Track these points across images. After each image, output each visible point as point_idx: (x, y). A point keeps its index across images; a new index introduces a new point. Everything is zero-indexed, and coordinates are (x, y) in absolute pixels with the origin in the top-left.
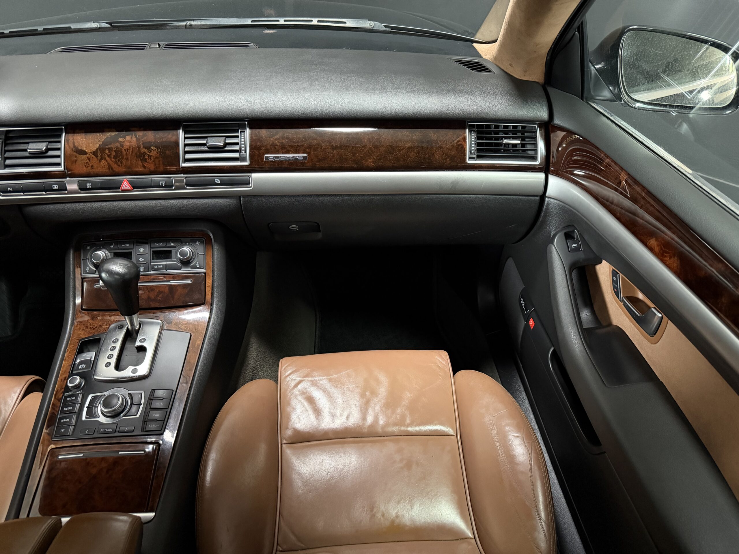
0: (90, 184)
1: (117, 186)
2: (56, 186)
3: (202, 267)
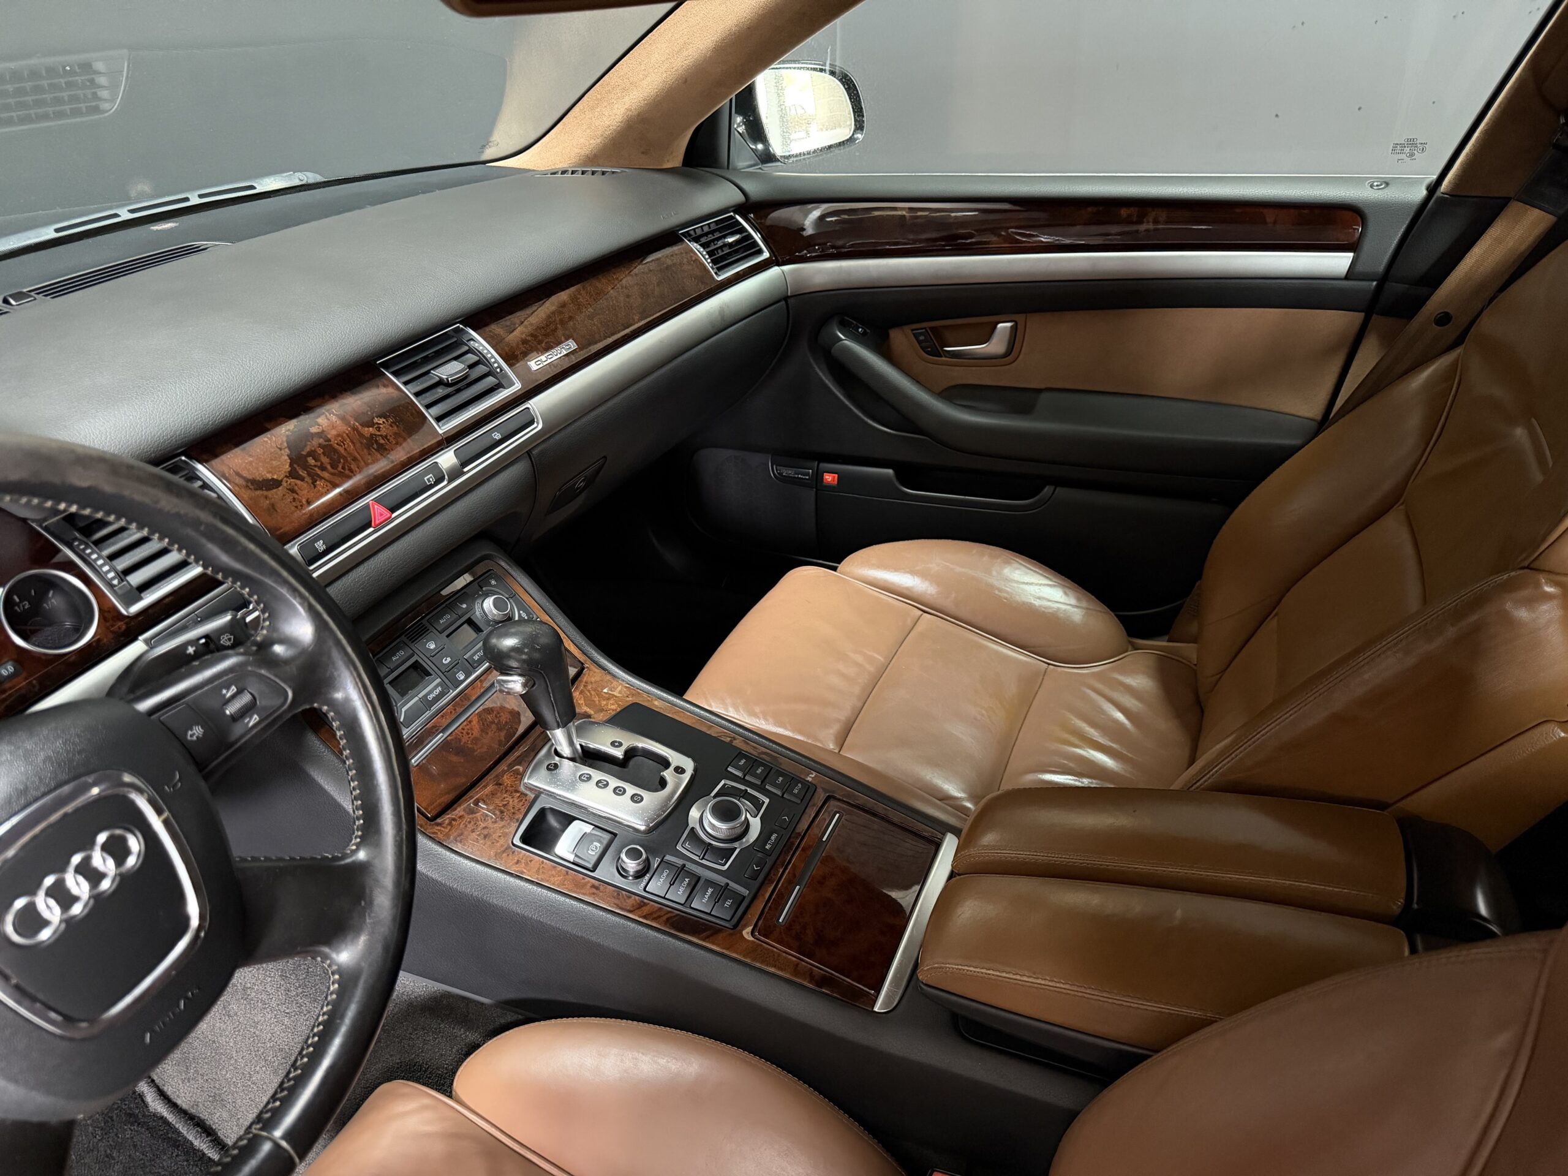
0: (321, 542)
1: (364, 523)
3: (531, 616)
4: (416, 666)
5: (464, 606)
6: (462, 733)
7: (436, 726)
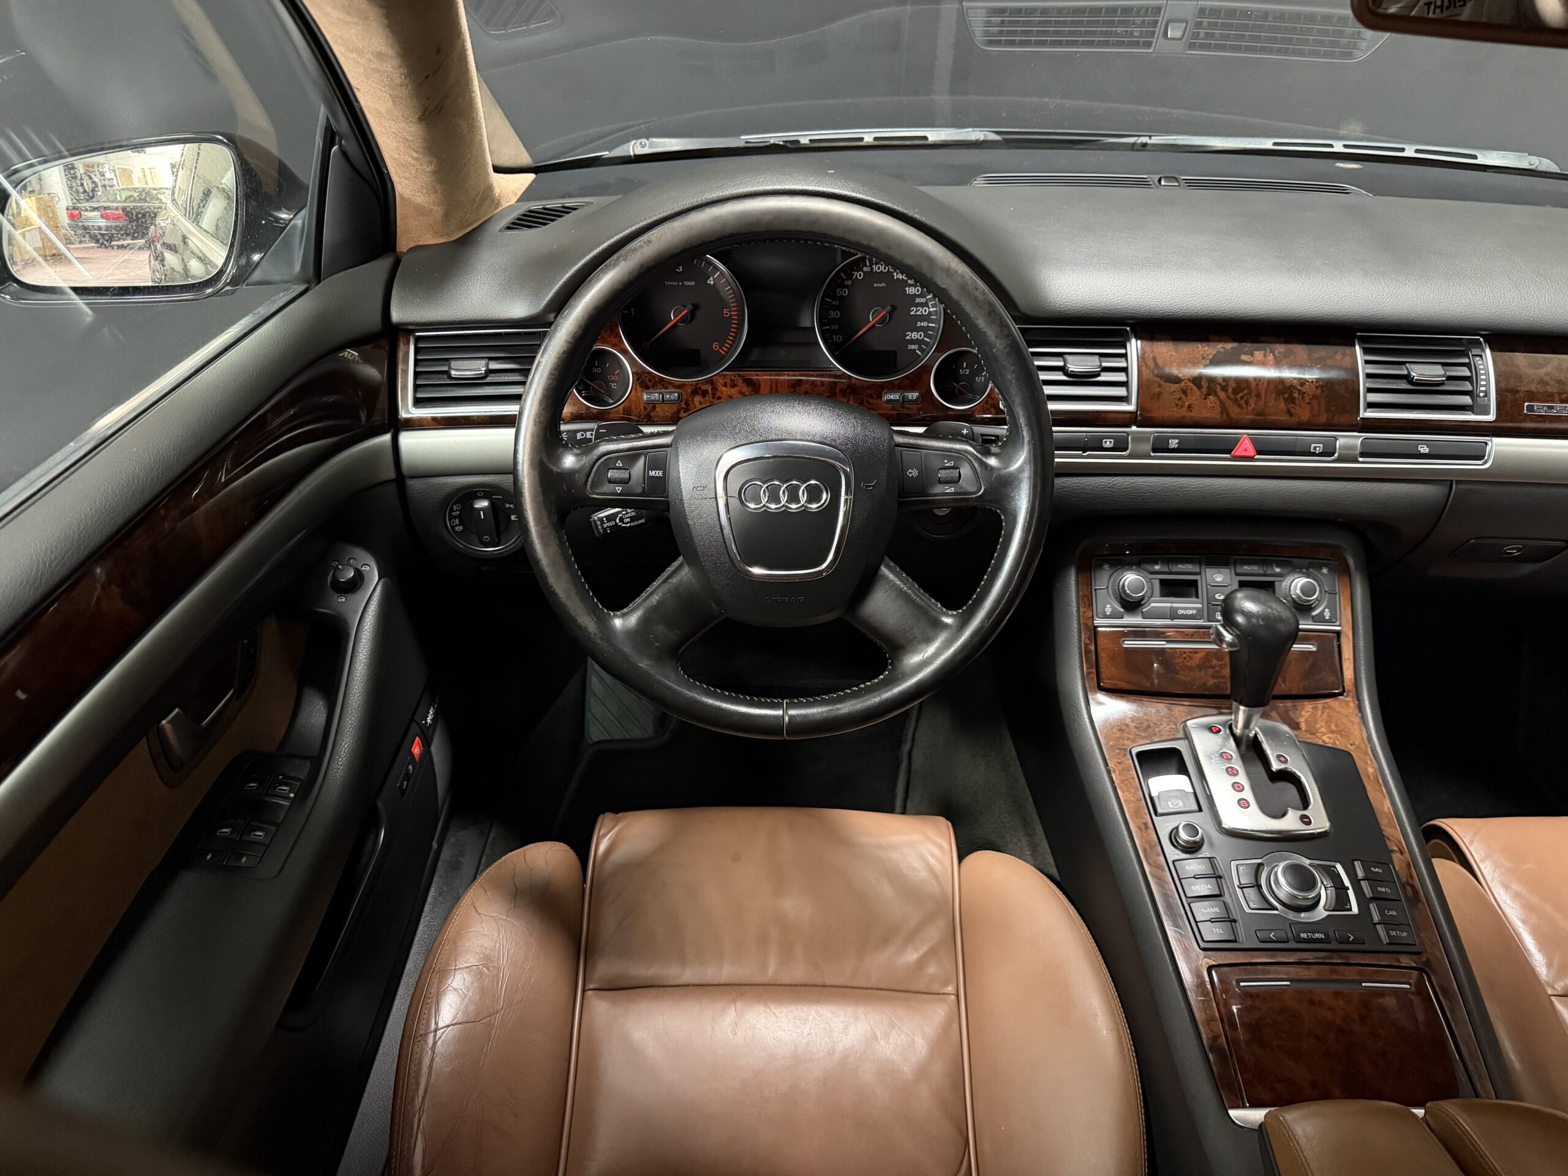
0: (1177, 441)
1: (1226, 447)
2: (1111, 442)
3: (1334, 620)
4: (1194, 583)
5: (1278, 570)
6: (1181, 655)
7: (1165, 634)
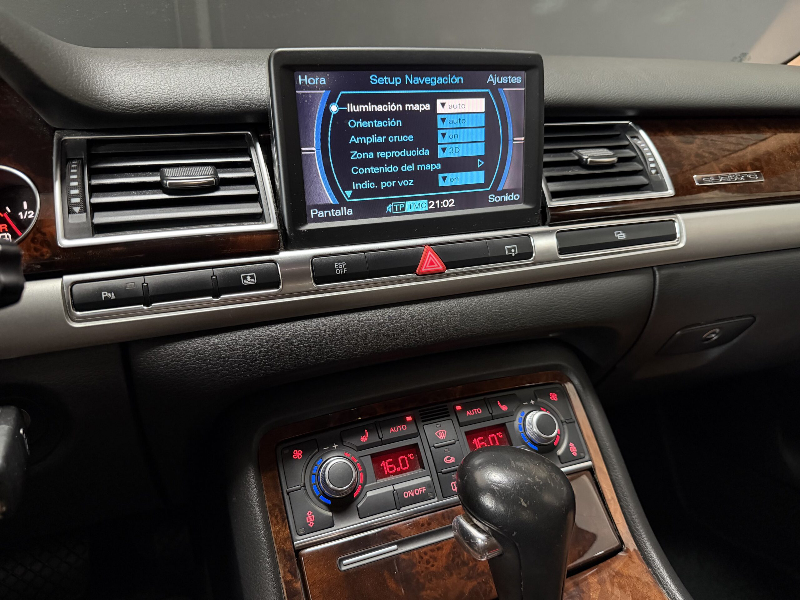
0: (344, 264)
3: (582, 455)
6: (421, 558)
7: (396, 533)
